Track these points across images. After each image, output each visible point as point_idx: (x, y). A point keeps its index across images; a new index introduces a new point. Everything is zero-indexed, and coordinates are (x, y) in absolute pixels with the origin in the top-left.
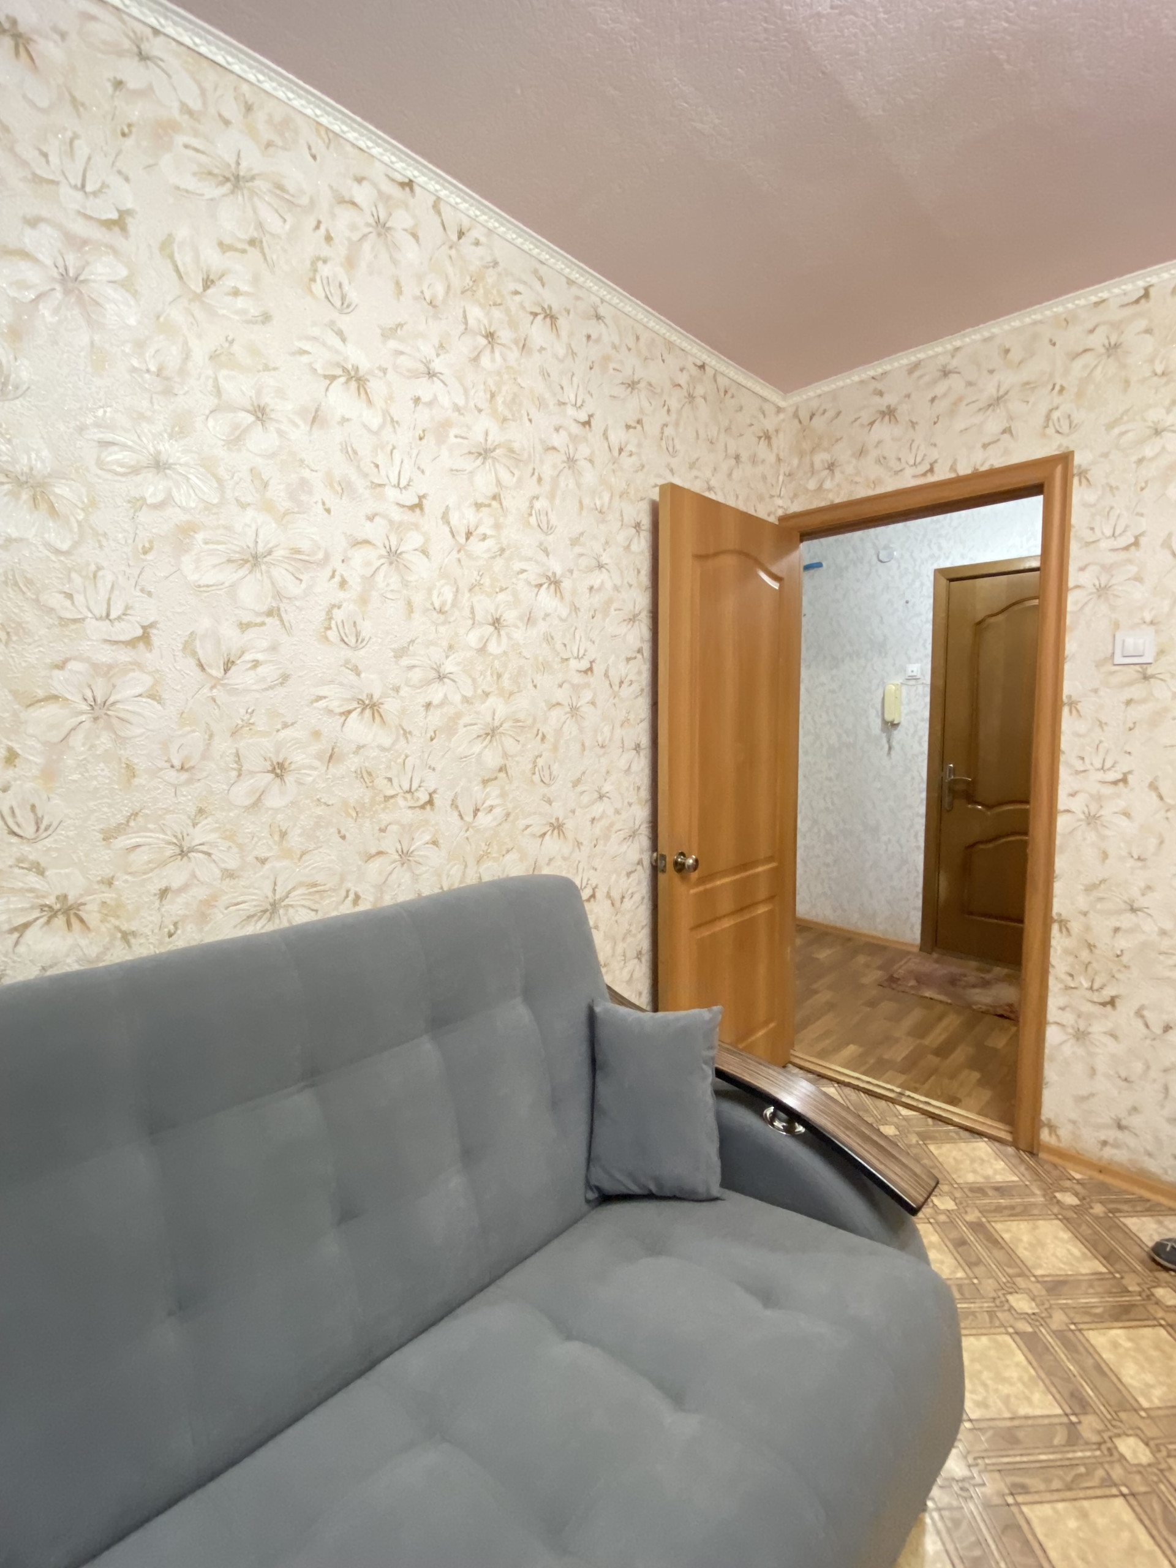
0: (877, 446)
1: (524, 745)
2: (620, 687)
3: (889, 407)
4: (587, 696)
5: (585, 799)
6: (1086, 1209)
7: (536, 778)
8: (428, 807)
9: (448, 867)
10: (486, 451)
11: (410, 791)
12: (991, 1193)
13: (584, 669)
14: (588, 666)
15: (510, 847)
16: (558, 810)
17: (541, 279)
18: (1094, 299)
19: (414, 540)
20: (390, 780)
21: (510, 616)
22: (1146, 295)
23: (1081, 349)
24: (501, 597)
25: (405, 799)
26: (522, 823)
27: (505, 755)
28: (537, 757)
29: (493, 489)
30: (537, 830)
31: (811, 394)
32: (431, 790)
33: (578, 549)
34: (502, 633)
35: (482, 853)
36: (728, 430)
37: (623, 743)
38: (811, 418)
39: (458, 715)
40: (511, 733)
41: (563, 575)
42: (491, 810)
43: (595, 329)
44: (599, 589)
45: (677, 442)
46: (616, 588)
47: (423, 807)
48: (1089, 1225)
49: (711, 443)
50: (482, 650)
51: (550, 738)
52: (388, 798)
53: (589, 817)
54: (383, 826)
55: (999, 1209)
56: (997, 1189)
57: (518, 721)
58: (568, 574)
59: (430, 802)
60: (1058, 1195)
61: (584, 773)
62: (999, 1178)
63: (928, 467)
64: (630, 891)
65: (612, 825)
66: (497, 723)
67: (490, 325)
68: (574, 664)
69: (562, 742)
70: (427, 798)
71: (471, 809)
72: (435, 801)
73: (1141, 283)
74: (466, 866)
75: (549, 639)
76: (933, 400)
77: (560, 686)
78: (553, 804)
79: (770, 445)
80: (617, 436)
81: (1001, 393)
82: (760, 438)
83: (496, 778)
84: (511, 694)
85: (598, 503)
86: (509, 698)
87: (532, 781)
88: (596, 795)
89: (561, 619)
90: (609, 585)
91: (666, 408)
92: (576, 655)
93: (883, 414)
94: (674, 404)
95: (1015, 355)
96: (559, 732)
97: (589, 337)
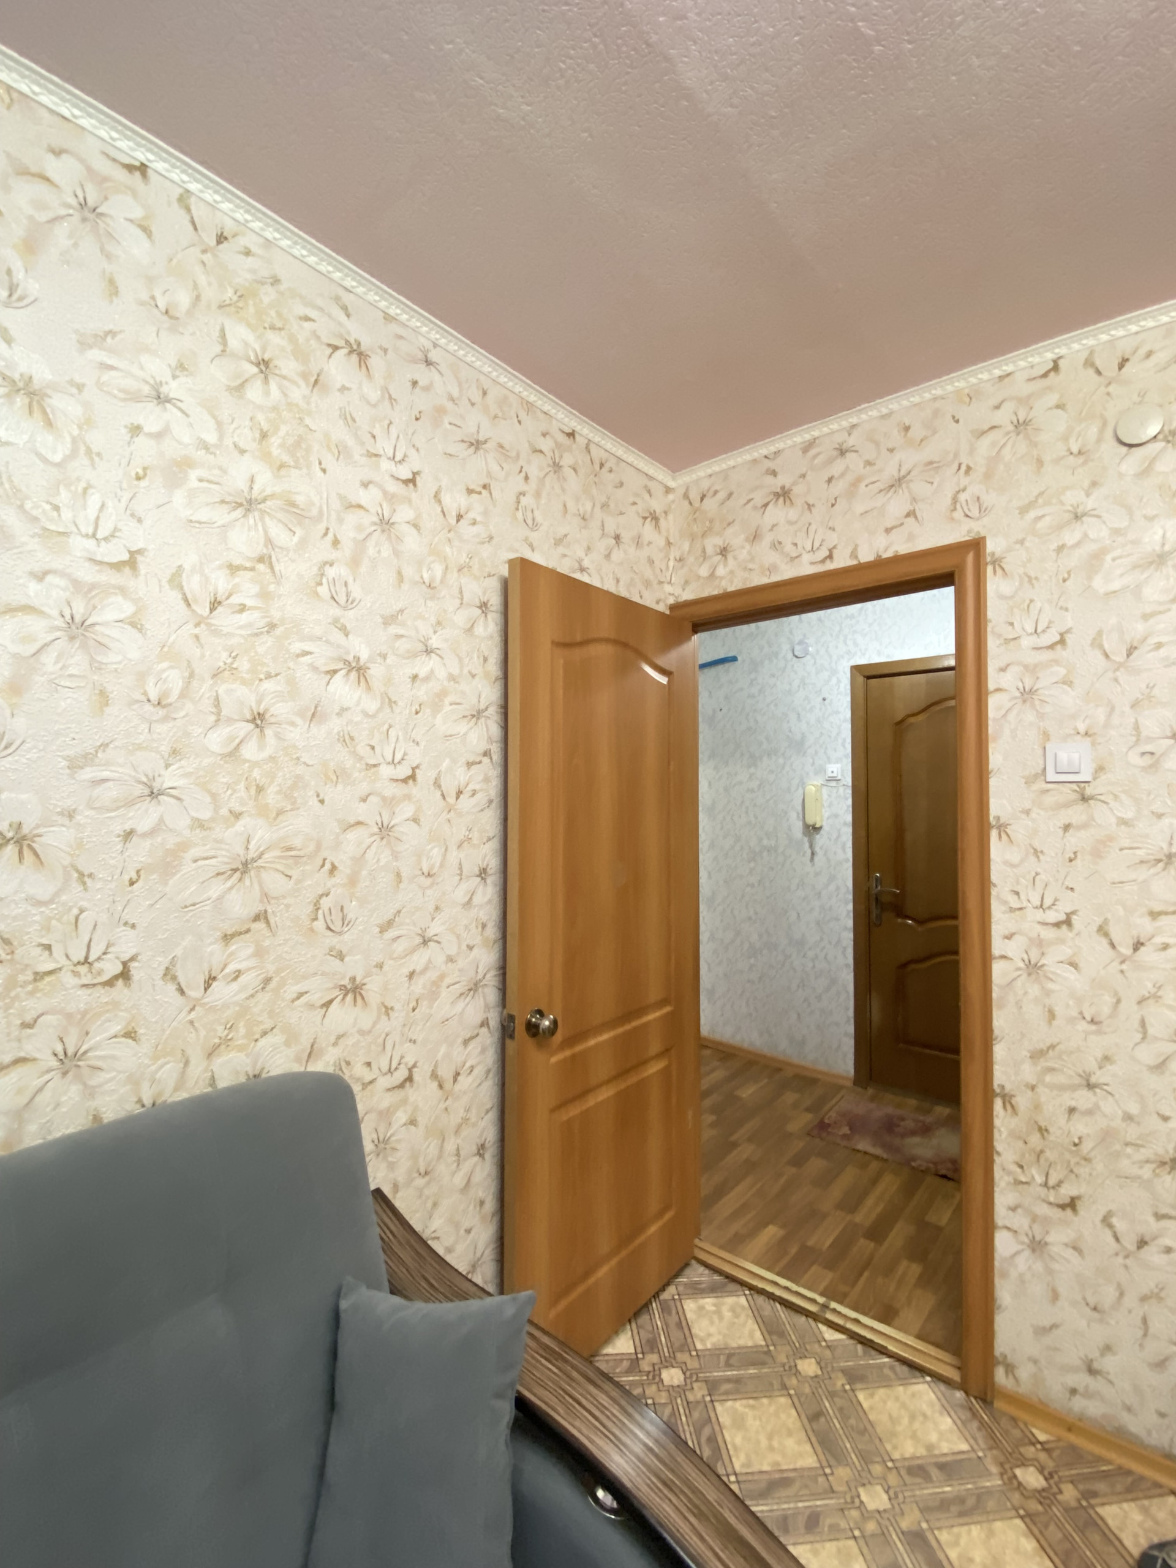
0: (771, 530)
1: (298, 882)
2: (457, 798)
3: (783, 488)
4: (407, 810)
5: (400, 947)
6: (1054, 1495)
7: (319, 925)
8: (120, 982)
9: (153, 1068)
10: (250, 501)
11: (86, 961)
12: (935, 1473)
13: (402, 776)
14: (410, 772)
15: (268, 1025)
16: (354, 967)
17: (345, 308)
18: (997, 372)
19: (116, 609)
20: (48, 947)
21: (280, 710)
22: (1056, 368)
23: (986, 428)
24: (268, 685)
25: (76, 974)
26: (292, 990)
27: (266, 896)
28: (321, 896)
29: (261, 549)
30: (318, 998)
31: (701, 474)
32: (126, 957)
33: (393, 630)
34: (269, 732)
35: (217, 1041)
36: (604, 506)
37: (461, 869)
38: (702, 500)
39: (183, 847)
40: (278, 867)
41: (371, 659)
42: (237, 977)
43: (423, 375)
44: (427, 679)
45: (536, 513)
46: (452, 678)
47: (110, 983)
48: (1060, 1527)
49: (584, 519)
50: (233, 754)
51: (344, 870)
52: (39, 976)
53: (406, 971)
54: (28, 1018)
55: (944, 1505)
56: (942, 1467)
57: (290, 849)
58: (379, 660)
59: (125, 975)
60: (1018, 1472)
61: (399, 912)
62: (945, 1447)
63: (827, 553)
64: (468, 1065)
65: (442, 977)
66: (252, 854)
67: (264, 350)
68: (386, 771)
69: (364, 873)
70: (119, 968)
71: (201, 980)
72: (133, 972)
73: (1050, 356)
74: (187, 1063)
75: (347, 740)
76: (830, 480)
77: (364, 800)
78: (347, 959)
79: (657, 526)
80: (455, 500)
81: (903, 473)
82: (645, 518)
83: (248, 931)
84: (280, 813)
85: (426, 576)
86: (275, 819)
87: (312, 930)
88: (419, 940)
89: (366, 714)
90: (441, 674)
91: (523, 474)
92: (390, 759)
93: (777, 495)
94: (534, 472)
95: (917, 432)
96: (359, 860)
97: (415, 383)
